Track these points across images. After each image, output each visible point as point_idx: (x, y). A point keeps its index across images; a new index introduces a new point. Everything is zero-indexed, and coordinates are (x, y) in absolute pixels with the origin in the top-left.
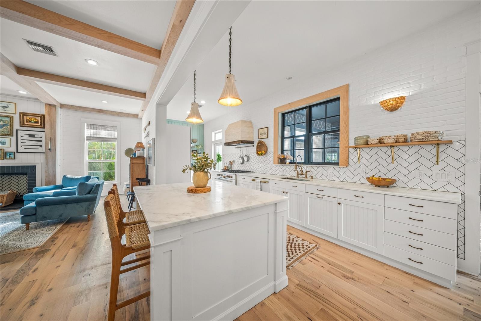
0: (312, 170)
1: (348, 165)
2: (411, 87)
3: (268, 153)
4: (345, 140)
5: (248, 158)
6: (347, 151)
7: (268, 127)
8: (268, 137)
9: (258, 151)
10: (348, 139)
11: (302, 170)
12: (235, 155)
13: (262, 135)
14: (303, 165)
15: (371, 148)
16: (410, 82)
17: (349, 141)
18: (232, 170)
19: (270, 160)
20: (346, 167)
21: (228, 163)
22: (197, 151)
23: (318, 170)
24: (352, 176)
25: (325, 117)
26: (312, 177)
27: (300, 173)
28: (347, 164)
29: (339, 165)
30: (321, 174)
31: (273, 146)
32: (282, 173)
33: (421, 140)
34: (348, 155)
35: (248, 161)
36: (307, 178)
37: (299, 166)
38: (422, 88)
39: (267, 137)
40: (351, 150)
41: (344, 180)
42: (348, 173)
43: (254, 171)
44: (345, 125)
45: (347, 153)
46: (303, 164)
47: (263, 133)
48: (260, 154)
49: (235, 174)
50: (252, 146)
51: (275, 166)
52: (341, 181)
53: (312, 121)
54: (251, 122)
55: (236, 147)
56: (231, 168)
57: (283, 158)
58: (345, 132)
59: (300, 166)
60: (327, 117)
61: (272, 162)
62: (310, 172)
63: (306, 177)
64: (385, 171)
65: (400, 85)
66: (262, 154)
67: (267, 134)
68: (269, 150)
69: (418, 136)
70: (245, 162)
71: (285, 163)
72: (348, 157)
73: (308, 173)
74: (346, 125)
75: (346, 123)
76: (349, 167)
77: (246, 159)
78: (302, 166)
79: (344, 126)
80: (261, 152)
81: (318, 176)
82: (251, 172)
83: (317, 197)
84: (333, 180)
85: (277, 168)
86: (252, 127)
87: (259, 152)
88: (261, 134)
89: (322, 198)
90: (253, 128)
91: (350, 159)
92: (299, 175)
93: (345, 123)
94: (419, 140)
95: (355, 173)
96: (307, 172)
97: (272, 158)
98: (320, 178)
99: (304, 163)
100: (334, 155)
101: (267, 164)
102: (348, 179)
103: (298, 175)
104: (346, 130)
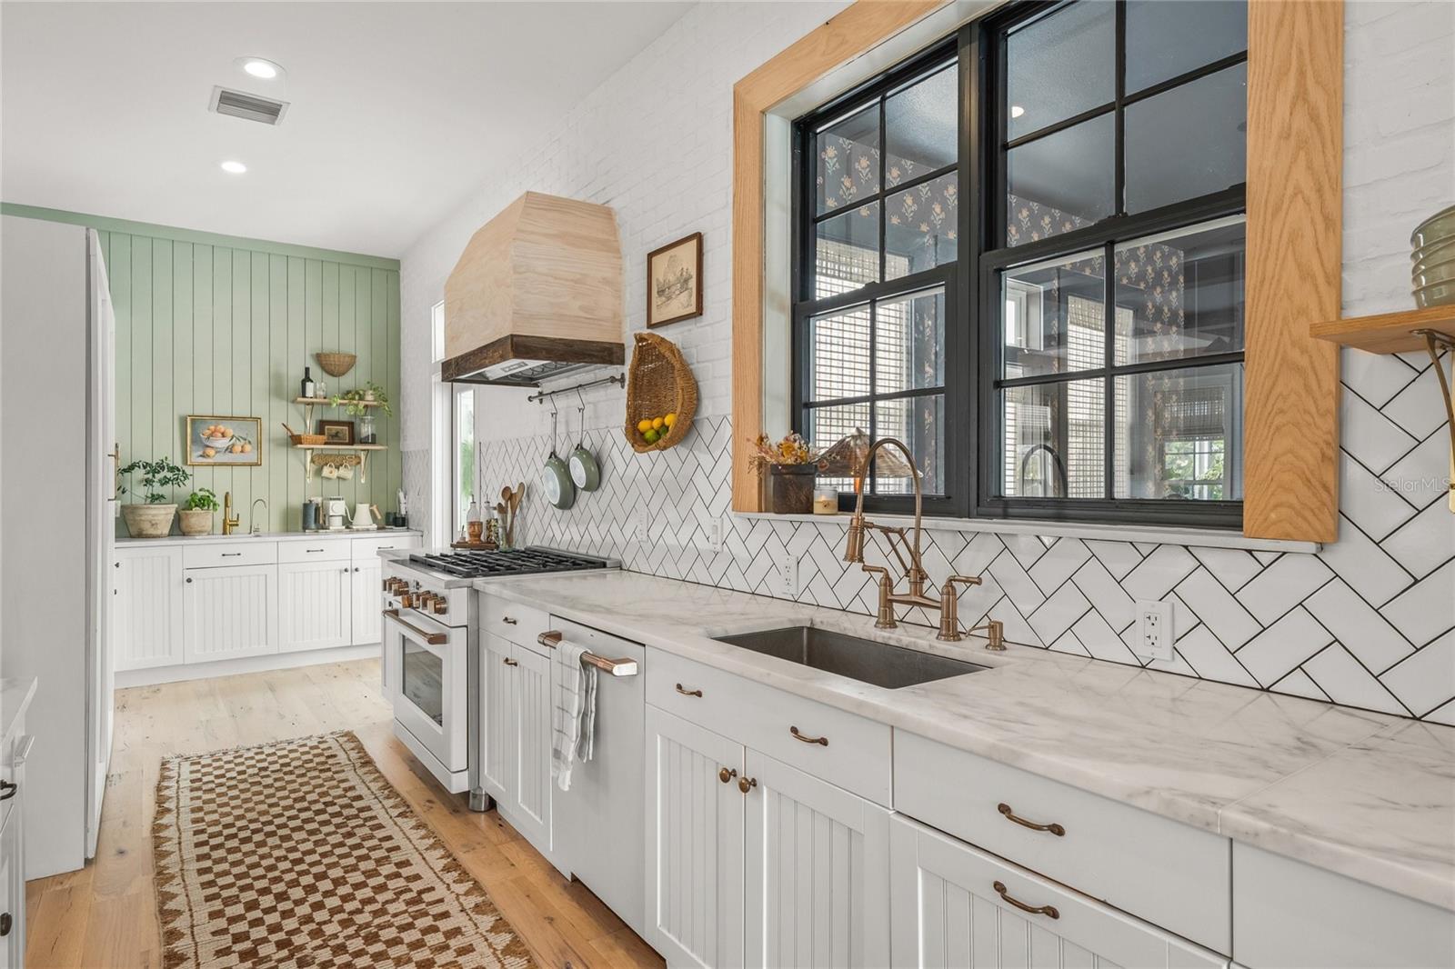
0: (1005, 567)
1: (1337, 536)
3: (706, 431)
4: (1306, 275)
5: (596, 463)
6: (1330, 384)
7: (699, 237)
8: (699, 311)
9: (645, 413)
10: (1341, 266)
11: (919, 570)
12: (532, 448)
13: (669, 298)
14: (927, 522)
17: (1345, 275)
18: (519, 546)
19: (716, 481)
20: (1312, 547)
21: (497, 499)
22: (351, 425)
23: (1051, 572)
24: (1379, 646)
25: (1112, 98)
26: (995, 629)
27: (903, 587)
28: (1327, 521)
29: (1239, 527)
30: (1067, 606)
31: (730, 371)
34: (1329, 424)
35: (594, 484)
36: (956, 636)
37: (886, 531)
39: (693, 309)
40: (1370, 371)
41: (1297, 684)
42: (1336, 607)
43: (627, 561)
44: (1300, 121)
45: (1330, 403)
46: (925, 513)
47: (672, 278)
48: (649, 435)
49: (468, 581)
50: (613, 380)
51: (743, 527)
52: (1267, 690)
53: (1006, 147)
54: (606, 213)
55: (534, 391)
56: (509, 537)
57: (790, 461)
58: (1298, 191)
59: (900, 532)
60: (1129, 92)
61: (726, 494)
62: (979, 581)
63: (950, 630)
66: (658, 441)
67: (693, 283)
68: (708, 409)
70: (583, 497)
71: (810, 506)
72: (1339, 450)
73: (969, 595)
74: (1314, 117)
75: (1316, 95)
76: (1351, 554)
77: (579, 472)
78: (918, 529)
80: (656, 423)
81: (1051, 622)
82: (604, 565)
83: (999, 887)
84: (1181, 667)
85: (755, 540)
86: (611, 247)
87: (643, 425)
88: (661, 292)
89: (1052, 913)
90: (618, 251)
91: (1352, 470)
92: (900, 610)
93: (1301, 95)
95: (1418, 615)
96: (960, 587)
97: (726, 463)
98: (1068, 644)
99: (934, 507)
100: (1206, 449)
101: (700, 510)
102: (1339, 678)
103: (888, 602)
104: (1310, 167)
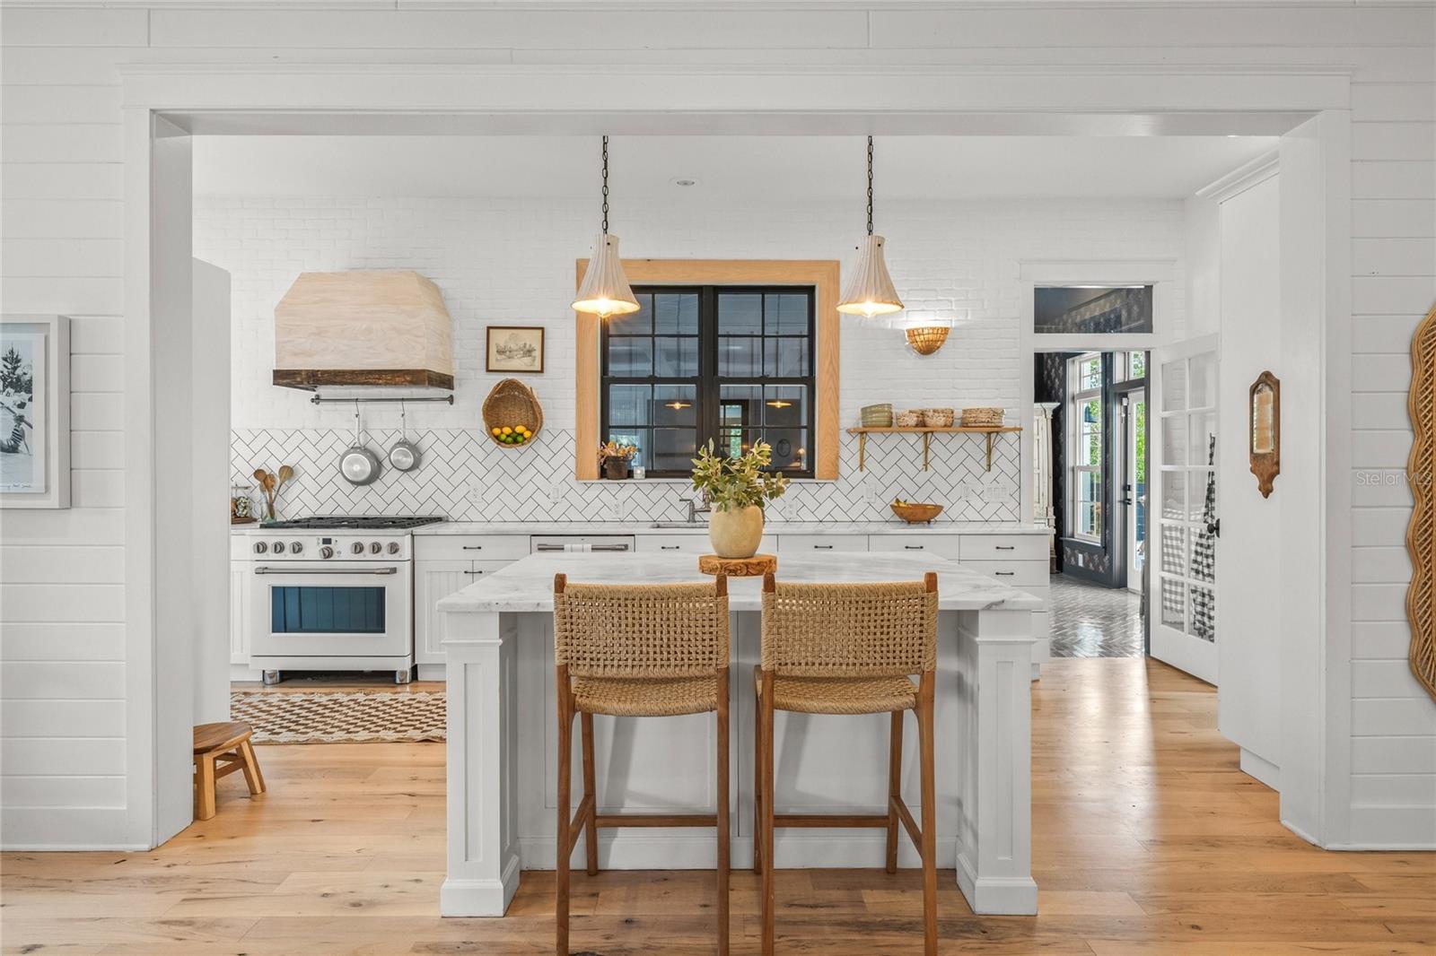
1: (837, 478)
2: (952, 310)
3: (546, 435)
6: (835, 441)
7: (541, 330)
8: (543, 370)
10: (839, 408)
13: (510, 358)
15: (887, 435)
16: (953, 299)
17: (840, 412)
19: (555, 465)
20: (832, 482)
24: (846, 505)
25: (760, 333)
28: (835, 474)
29: (813, 477)
32: (617, 513)
33: (985, 424)
34: (835, 451)
38: (969, 318)
39: (538, 368)
40: (844, 438)
41: (829, 518)
42: (838, 496)
43: (455, 514)
44: (831, 369)
45: (835, 446)
47: (513, 346)
48: (503, 437)
49: (409, 530)
50: (443, 400)
53: (718, 337)
56: (269, 510)
57: (622, 454)
61: (566, 471)
64: (912, 489)
65: (937, 300)
66: (515, 440)
67: (537, 353)
68: (550, 424)
69: (981, 415)
71: (630, 474)
72: (838, 456)
76: (841, 483)
79: (828, 372)
80: (507, 430)
84: (799, 519)
85: (591, 494)
87: (498, 430)
88: (501, 353)
91: (841, 461)
94: (981, 424)
95: (854, 496)
97: (566, 454)
101: (539, 480)
102: (838, 515)
103: (693, 513)
104: (836, 382)
